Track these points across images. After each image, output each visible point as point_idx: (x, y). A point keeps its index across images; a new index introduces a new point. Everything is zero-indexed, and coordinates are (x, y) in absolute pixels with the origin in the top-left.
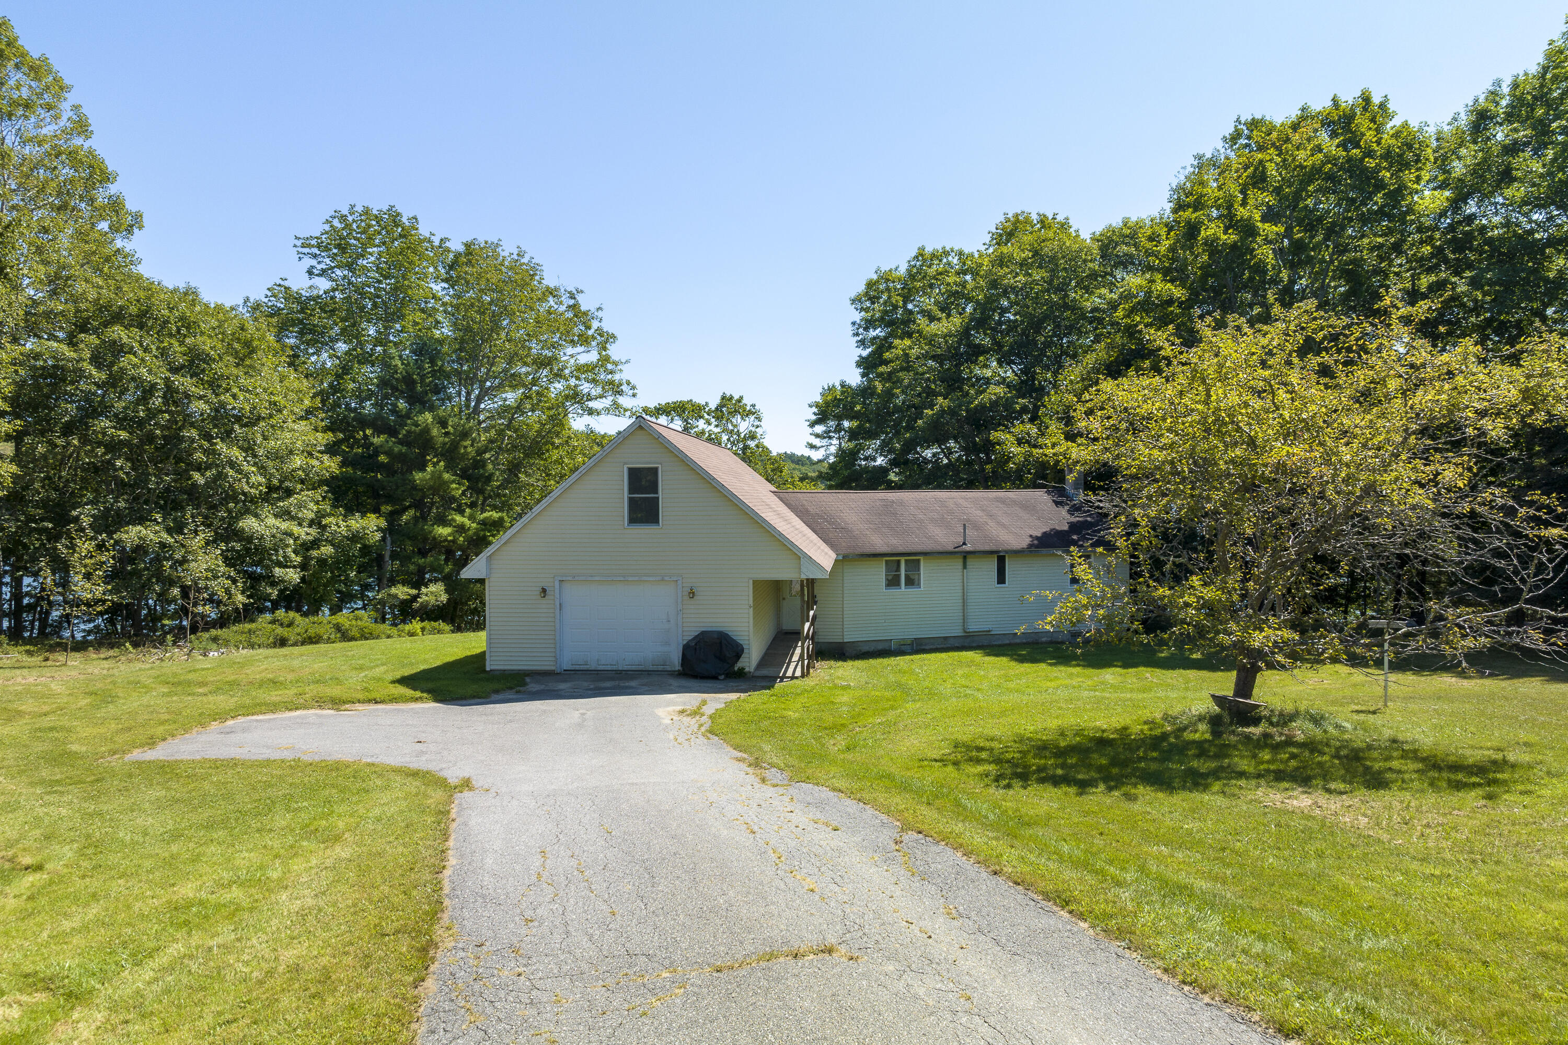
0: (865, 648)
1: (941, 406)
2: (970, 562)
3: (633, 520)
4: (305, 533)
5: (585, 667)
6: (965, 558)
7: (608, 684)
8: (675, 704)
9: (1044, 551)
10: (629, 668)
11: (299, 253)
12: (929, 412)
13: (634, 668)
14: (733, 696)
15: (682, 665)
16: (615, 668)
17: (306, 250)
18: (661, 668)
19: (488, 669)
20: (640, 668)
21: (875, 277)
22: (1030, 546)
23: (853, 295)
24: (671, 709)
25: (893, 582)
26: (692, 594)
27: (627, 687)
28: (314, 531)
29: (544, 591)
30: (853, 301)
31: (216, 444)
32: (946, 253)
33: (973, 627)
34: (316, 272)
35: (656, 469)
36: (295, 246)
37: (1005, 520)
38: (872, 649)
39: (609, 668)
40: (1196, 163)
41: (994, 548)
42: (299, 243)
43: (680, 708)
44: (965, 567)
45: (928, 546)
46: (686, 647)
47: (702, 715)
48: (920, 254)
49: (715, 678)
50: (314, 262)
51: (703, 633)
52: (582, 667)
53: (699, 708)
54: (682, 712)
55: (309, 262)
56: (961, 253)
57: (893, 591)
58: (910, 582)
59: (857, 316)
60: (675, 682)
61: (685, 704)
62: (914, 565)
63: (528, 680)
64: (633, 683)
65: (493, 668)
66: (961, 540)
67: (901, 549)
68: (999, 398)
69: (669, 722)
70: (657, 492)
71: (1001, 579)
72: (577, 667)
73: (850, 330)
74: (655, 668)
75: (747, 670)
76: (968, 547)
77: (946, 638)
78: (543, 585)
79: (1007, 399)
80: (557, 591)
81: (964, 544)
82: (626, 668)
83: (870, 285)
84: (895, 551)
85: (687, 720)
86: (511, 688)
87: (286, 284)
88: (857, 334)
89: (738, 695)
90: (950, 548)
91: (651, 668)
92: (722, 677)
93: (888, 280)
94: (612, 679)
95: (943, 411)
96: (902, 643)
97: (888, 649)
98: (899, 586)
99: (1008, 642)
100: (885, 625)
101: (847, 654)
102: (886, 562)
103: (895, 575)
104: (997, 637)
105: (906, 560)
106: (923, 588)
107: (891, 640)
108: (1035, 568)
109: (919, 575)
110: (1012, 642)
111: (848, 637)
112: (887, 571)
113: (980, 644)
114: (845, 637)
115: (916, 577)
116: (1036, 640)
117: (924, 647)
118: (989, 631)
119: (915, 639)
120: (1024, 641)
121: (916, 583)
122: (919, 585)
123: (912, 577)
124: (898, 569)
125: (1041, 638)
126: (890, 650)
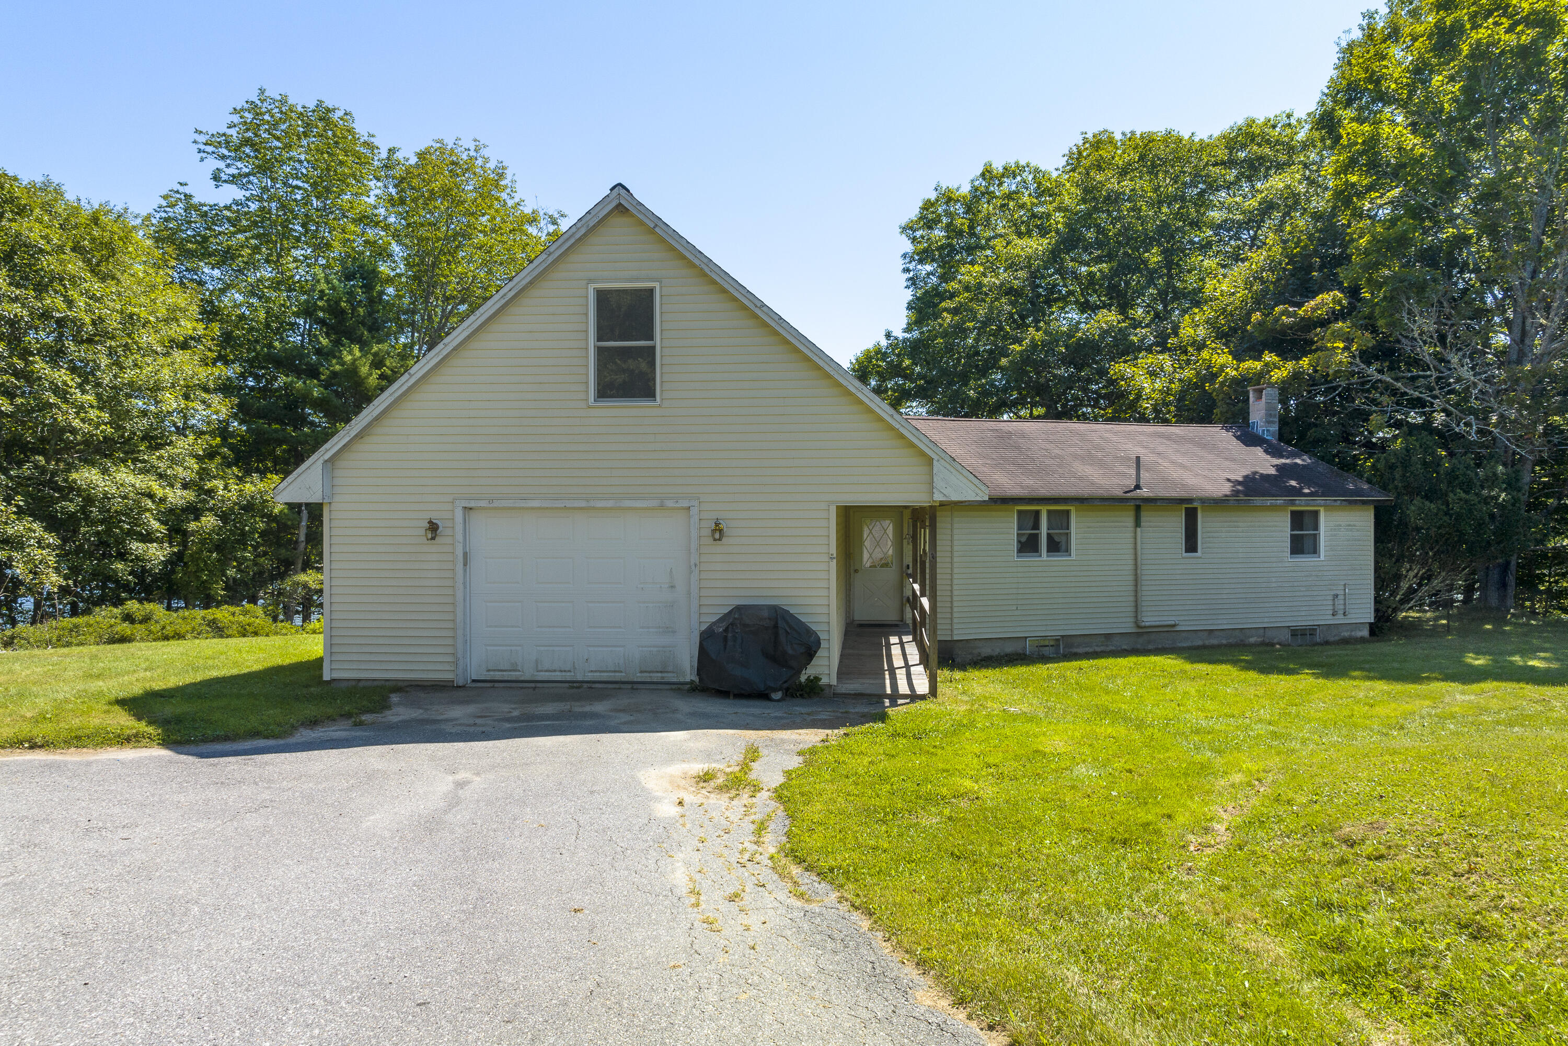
0: (986, 651)
1: (1033, 339)
2: (1145, 516)
3: (606, 391)
4: (177, 497)
5: (513, 675)
6: (1138, 509)
7: (550, 708)
8: (684, 755)
9: (1258, 501)
10: (597, 676)
11: (200, 151)
12: (1017, 347)
13: (605, 676)
14: (811, 737)
15: (699, 674)
16: (568, 676)
17: (210, 149)
18: (656, 677)
19: (326, 677)
20: (618, 676)
21: (933, 196)
22: (1236, 493)
23: (904, 221)
24: (677, 769)
25: (1028, 545)
26: (718, 532)
27: (585, 716)
28: (190, 495)
29: (433, 528)
30: (904, 229)
31: (33, 363)
32: (1021, 169)
33: (1149, 619)
34: (224, 177)
35: (651, 291)
36: (195, 142)
37: (1181, 460)
38: (997, 651)
39: (557, 676)
40: (1364, 23)
41: (1183, 494)
42: (202, 139)
43: (698, 767)
44: (1138, 523)
45: (1083, 490)
46: (707, 636)
47: (756, 789)
48: (987, 174)
49: (763, 696)
50: (221, 165)
51: (739, 609)
52: (507, 676)
53: (745, 767)
54: (705, 778)
55: (214, 164)
56: (1037, 171)
57: (1029, 560)
58: (1055, 546)
59: (908, 247)
60: (684, 705)
61: (708, 756)
62: (1061, 520)
63: (395, 698)
64: (599, 707)
65: (336, 675)
66: (1132, 483)
67: (1043, 492)
68: (1112, 328)
69: (674, 811)
70: (651, 338)
71: (1191, 545)
72: (498, 676)
73: (900, 264)
74: (645, 677)
75: (824, 681)
76: (1145, 492)
77: (1108, 636)
78: (428, 516)
79: (1120, 330)
80: (459, 528)
81: (1138, 487)
82: (590, 677)
83: (928, 205)
84: (1034, 495)
85: (718, 802)
86: (348, 715)
87: (187, 190)
88: (907, 270)
89: (822, 733)
90: (1119, 493)
91: (639, 677)
92: (777, 695)
93: (950, 199)
94: (560, 698)
95: (1034, 345)
96: (1042, 643)
97: (1021, 652)
98: (1037, 551)
99: (1200, 643)
100: (1016, 613)
101: (958, 660)
102: (1019, 512)
103: (1030, 534)
104: (1184, 634)
105: (1049, 512)
106: (1073, 556)
107: (1026, 638)
108: (1240, 529)
109: (1068, 535)
110: (1207, 643)
111: (960, 632)
112: (1019, 528)
113: (1160, 646)
114: (955, 632)
115: (1063, 539)
116: (1242, 641)
117: (1075, 650)
118: (1174, 626)
119: (1062, 636)
120: (1224, 642)
121: (1063, 547)
122: (1067, 551)
123: (1057, 539)
124: (1036, 526)
125: (1249, 637)
126: (1025, 654)
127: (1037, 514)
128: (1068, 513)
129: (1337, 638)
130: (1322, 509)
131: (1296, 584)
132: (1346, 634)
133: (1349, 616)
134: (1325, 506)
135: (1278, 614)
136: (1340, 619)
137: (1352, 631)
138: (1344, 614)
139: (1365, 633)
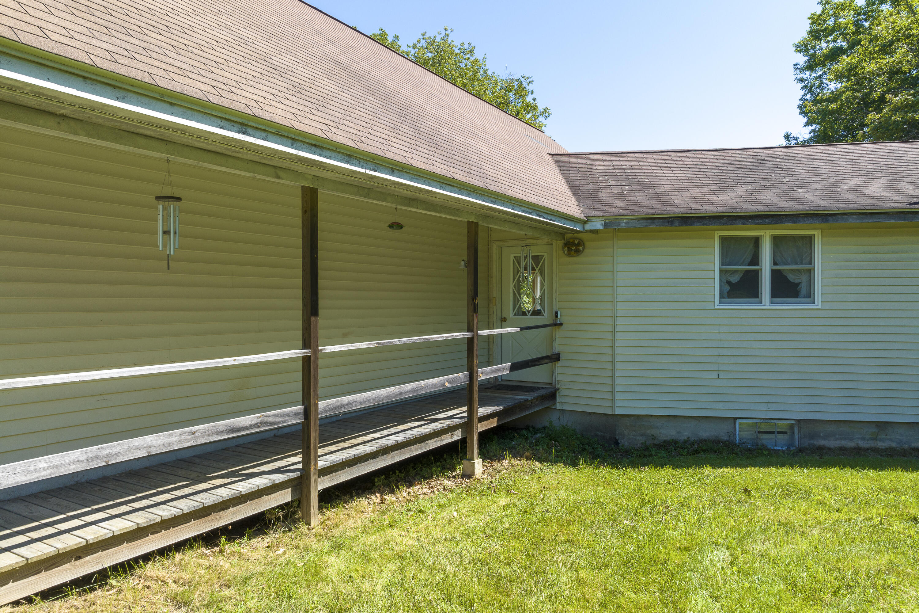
25: (739, 287)
38: (686, 434)
45: (833, 201)
57: (741, 308)
58: (785, 289)
62: (796, 249)
77: (883, 426)
96: (764, 428)
97: (726, 438)
98: (757, 297)
101: (624, 442)
103: (747, 271)
105: (776, 241)
106: (818, 303)
107: (735, 419)
109: (810, 272)
111: (626, 404)
112: (723, 263)
114: (618, 404)
115: (804, 279)
117: (821, 442)
119: (798, 421)
121: (804, 291)
122: (810, 296)
123: (792, 278)
124: (755, 260)
126: (733, 443)
127: (757, 241)
128: (810, 239)
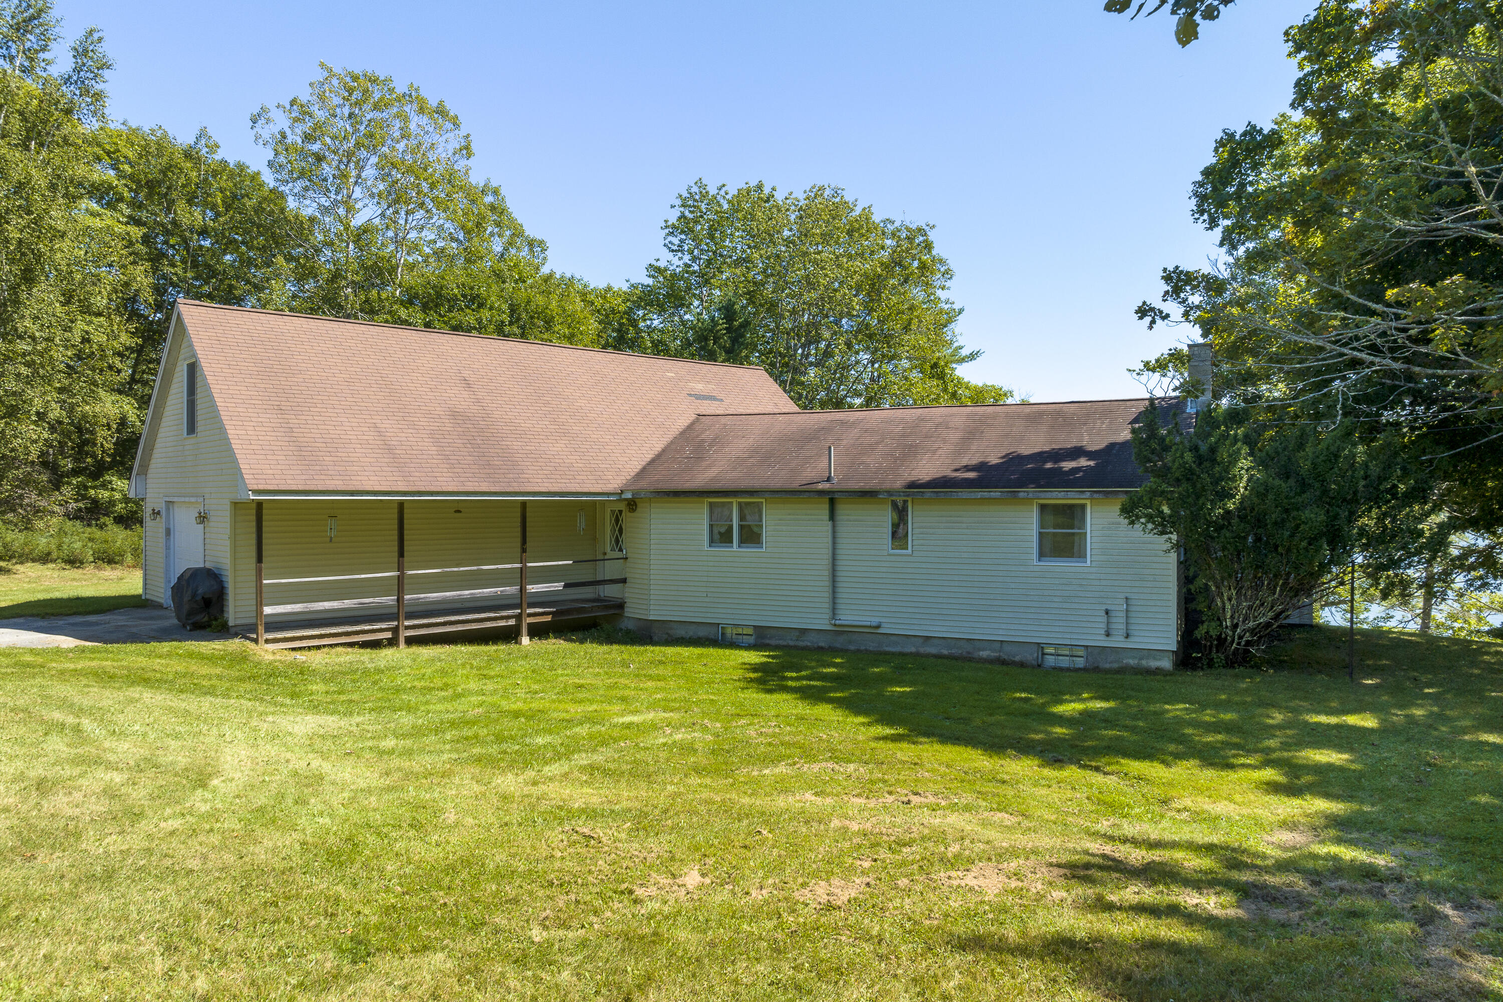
0: (680, 632)
2: (844, 511)
6: (832, 502)
33: (849, 616)
38: (692, 633)
44: (834, 517)
45: (768, 482)
62: (753, 512)
71: (899, 541)
76: (837, 484)
77: (803, 631)
81: (830, 478)
84: (725, 487)
96: (737, 631)
97: (712, 637)
98: (729, 542)
99: (913, 650)
100: (707, 600)
101: (655, 638)
102: (711, 504)
104: (893, 638)
105: (740, 504)
106: (765, 548)
107: (718, 624)
108: (964, 525)
109: (761, 527)
110: (922, 650)
111: (657, 612)
112: (712, 519)
113: (863, 648)
114: (652, 612)
115: (755, 530)
116: (968, 653)
117: (767, 641)
118: (878, 627)
119: (754, 627)
120: (945, 652)
121: (756, 539)
122: (759, 542)
123: (748, 530)
125: (979, 650)
126: (716, 640)
127: (728, 506)
128: (759, 505)
129: (1115, 665)
130: (1088, 502)
131: (1046, 593)
132: (1132, 662)
133: (1131, 639)
134: (1091, 499)
135: (1020, 627)
136: (1118, 641)
137: (1141, 659)
138: (1127, 636)
139: (1166, 664)
